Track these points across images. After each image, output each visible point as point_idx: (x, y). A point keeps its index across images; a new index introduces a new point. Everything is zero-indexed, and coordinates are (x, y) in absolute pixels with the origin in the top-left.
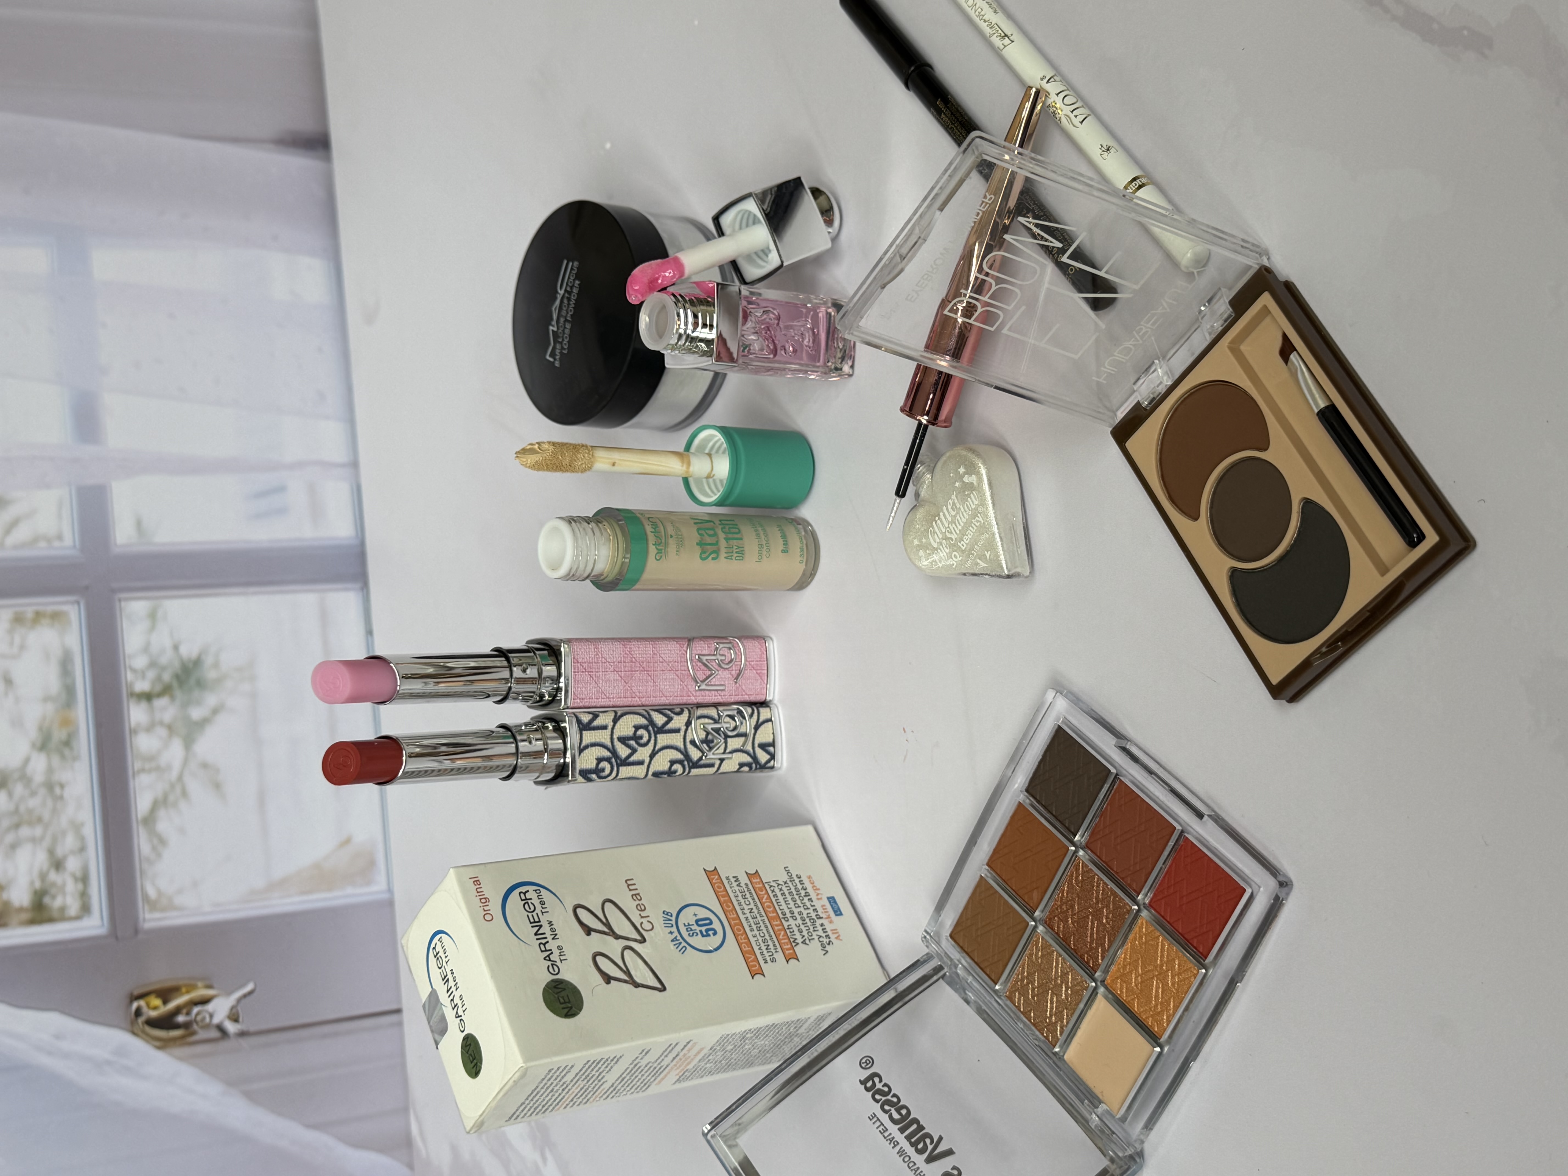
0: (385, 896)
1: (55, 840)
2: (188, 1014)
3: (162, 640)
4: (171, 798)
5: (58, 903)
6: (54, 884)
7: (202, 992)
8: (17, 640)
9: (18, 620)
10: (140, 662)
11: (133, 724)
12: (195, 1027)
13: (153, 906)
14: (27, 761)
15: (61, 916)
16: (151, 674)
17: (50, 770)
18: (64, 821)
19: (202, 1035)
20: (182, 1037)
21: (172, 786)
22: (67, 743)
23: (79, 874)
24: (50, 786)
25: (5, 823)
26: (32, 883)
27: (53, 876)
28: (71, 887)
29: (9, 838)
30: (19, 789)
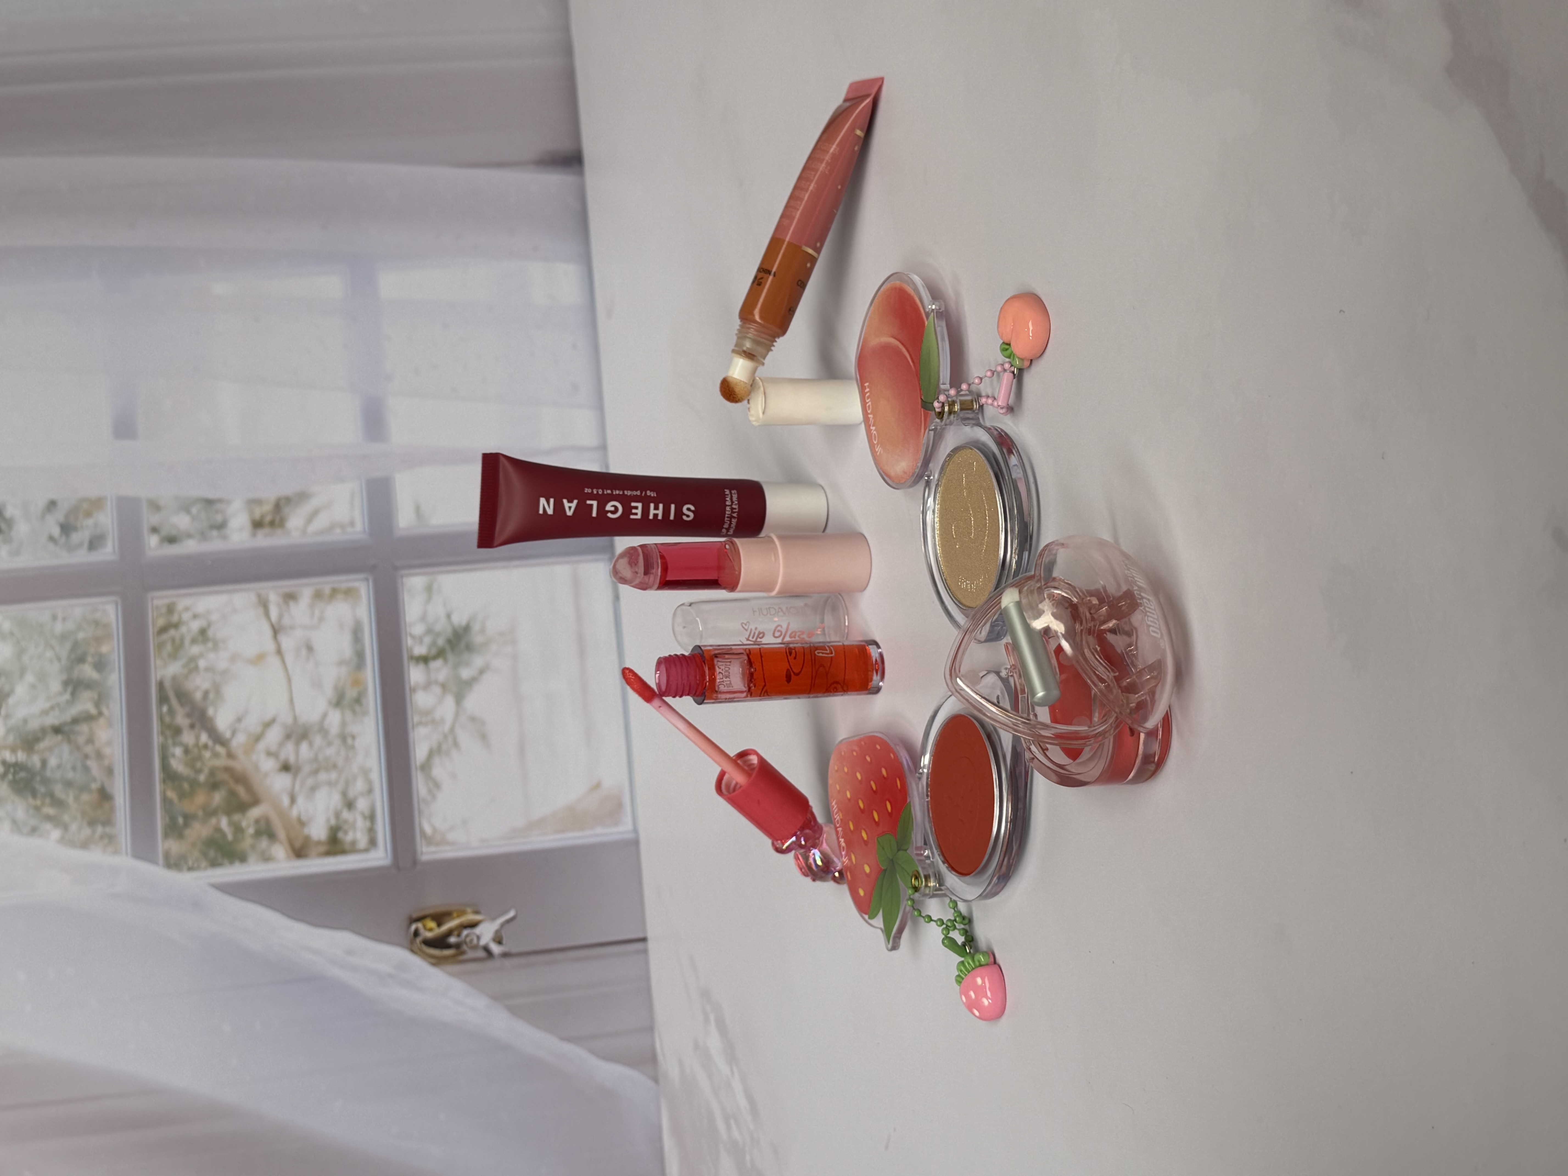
0: (631, 836)
1: (347, 783)
2: (459, 935)
3: (437, 610)
4: (444, 747)
5: (349, 838)
6: (346, 822)
7: (471, 917)
8: (317, 612)
9: (318, 596)
10: (418, 629)
11: (412, 685)
12: (465, 947)
13: (429, 841)
14: (325, 716)
15: (352, 849)
16: (428, 640)
17: (344, 724)
18: (355, 768)
19: (471, 954)
20: (454, 956)
21: (445, 737)
22: (358, 700)
23: (367, 813)
24: (343, 737)
25: (306, 769)
26: (328, 820)
27: (346, 815)
28: (361, 824)
29: (310, 782)
30: (318, 740)
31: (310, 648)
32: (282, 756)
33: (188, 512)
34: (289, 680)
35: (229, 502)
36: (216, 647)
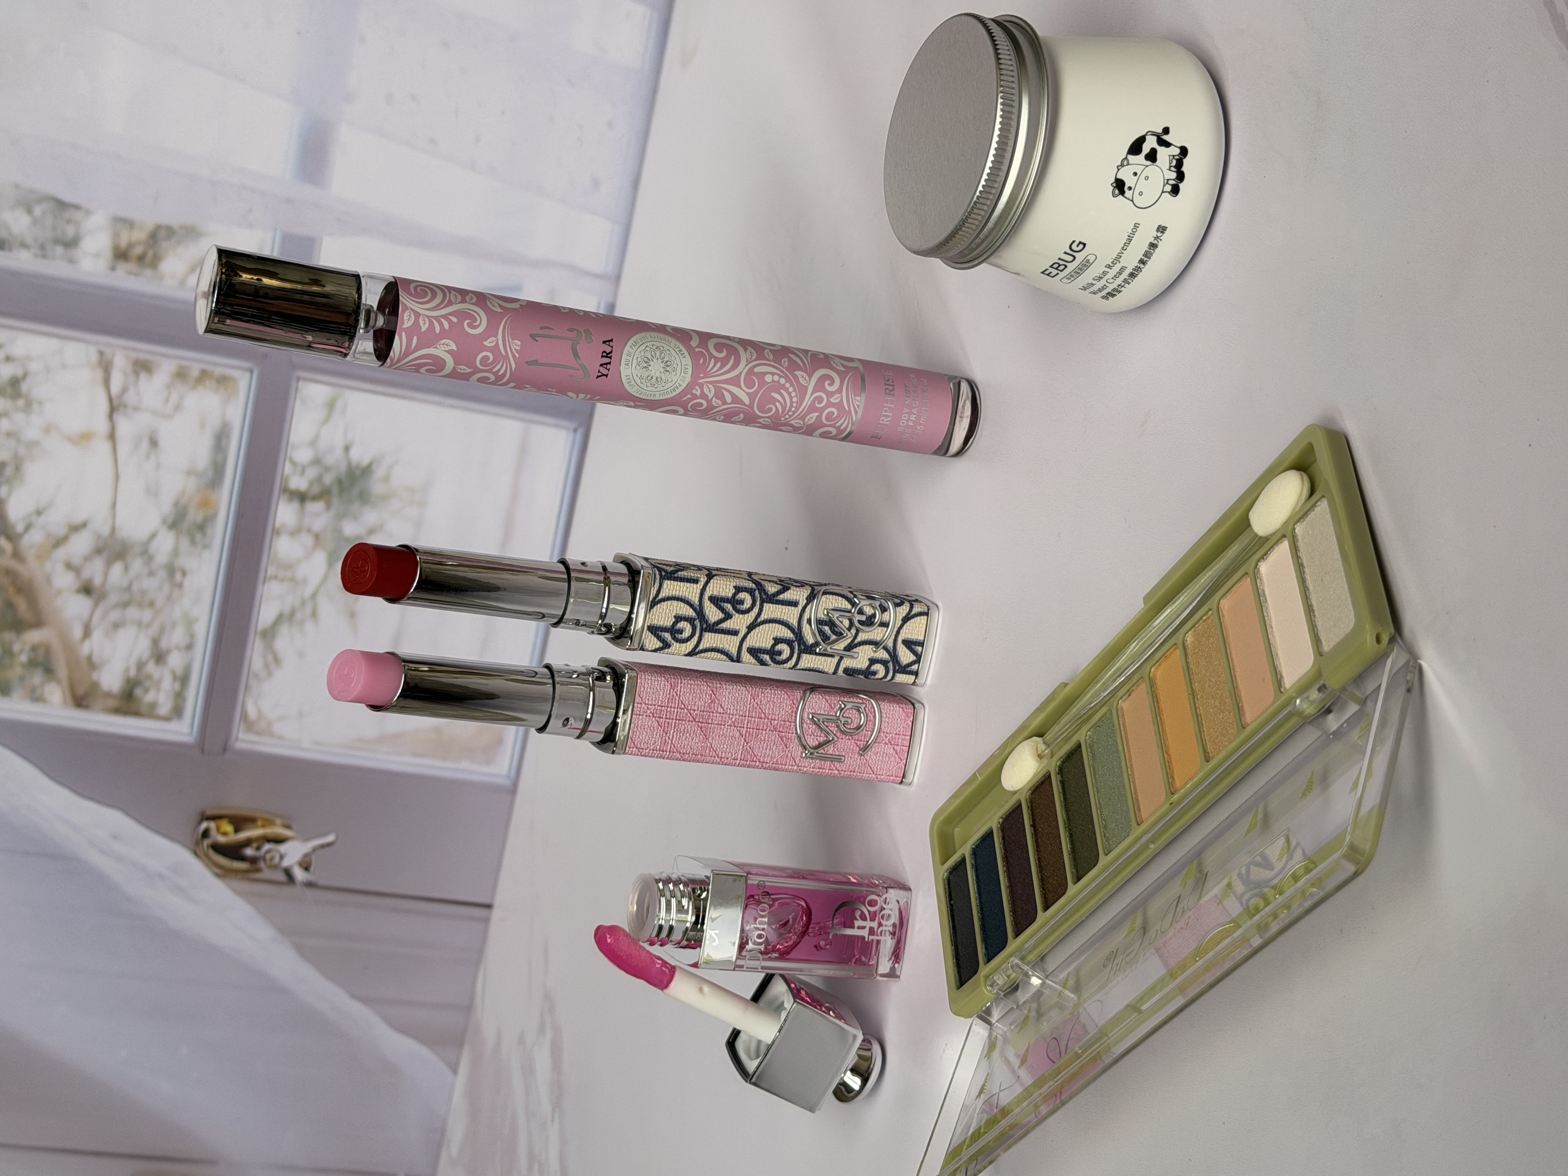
0: (508, 782)
1: (162, 629)
2: (258, 848)
3: (333, 436)
4: (298, 616)
5: (149, 697)
6: (149, 677)
7: (278, 830)
8: (174, 398)
9: (181, 375)
10: (303, 456)
11: (277, 525)
12: (262, 864)
13: (250, 727)
14: (153, 536)
15: (150, 713)
16: (312, 473)
17: (176, 553)
18: (177, 613)
19: (267, 874)
20: (247, 871)
21: (303, 603)
22: (202, 527)
23: (179, 672)
24: (171, 570)
25: (114, 598)
26: (127, 670)
27: (151, 668)
28: (168, 684)
29: (114, 616)
30: (137, 565)
31: (154, 443)
32: (86, 574)
33: (30, 211)
34: (117, 478)
35: (88, 212)
36: (28, 407)
